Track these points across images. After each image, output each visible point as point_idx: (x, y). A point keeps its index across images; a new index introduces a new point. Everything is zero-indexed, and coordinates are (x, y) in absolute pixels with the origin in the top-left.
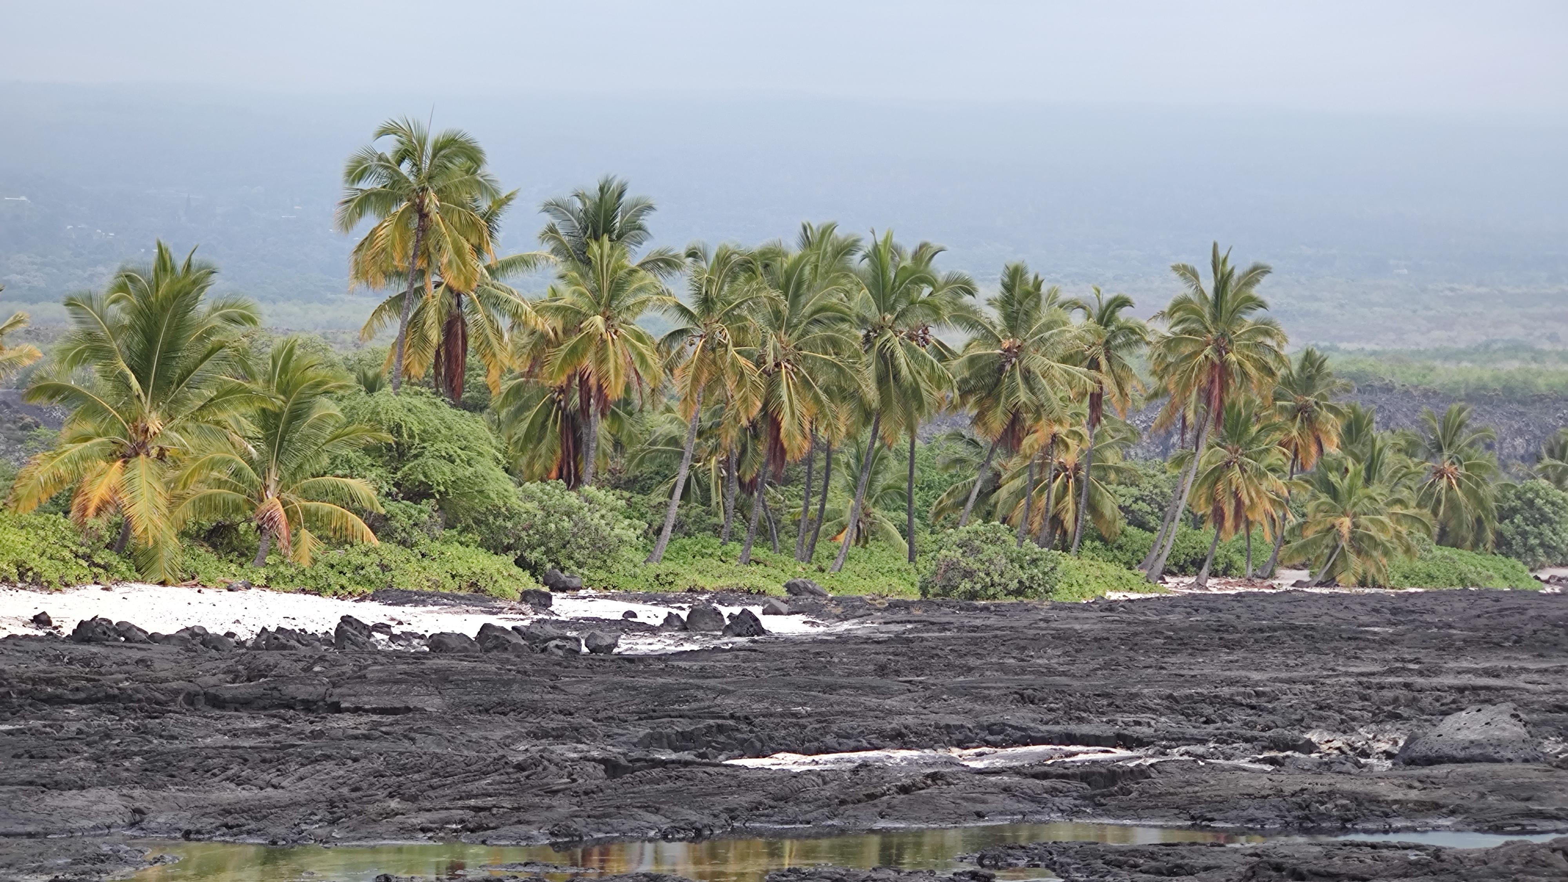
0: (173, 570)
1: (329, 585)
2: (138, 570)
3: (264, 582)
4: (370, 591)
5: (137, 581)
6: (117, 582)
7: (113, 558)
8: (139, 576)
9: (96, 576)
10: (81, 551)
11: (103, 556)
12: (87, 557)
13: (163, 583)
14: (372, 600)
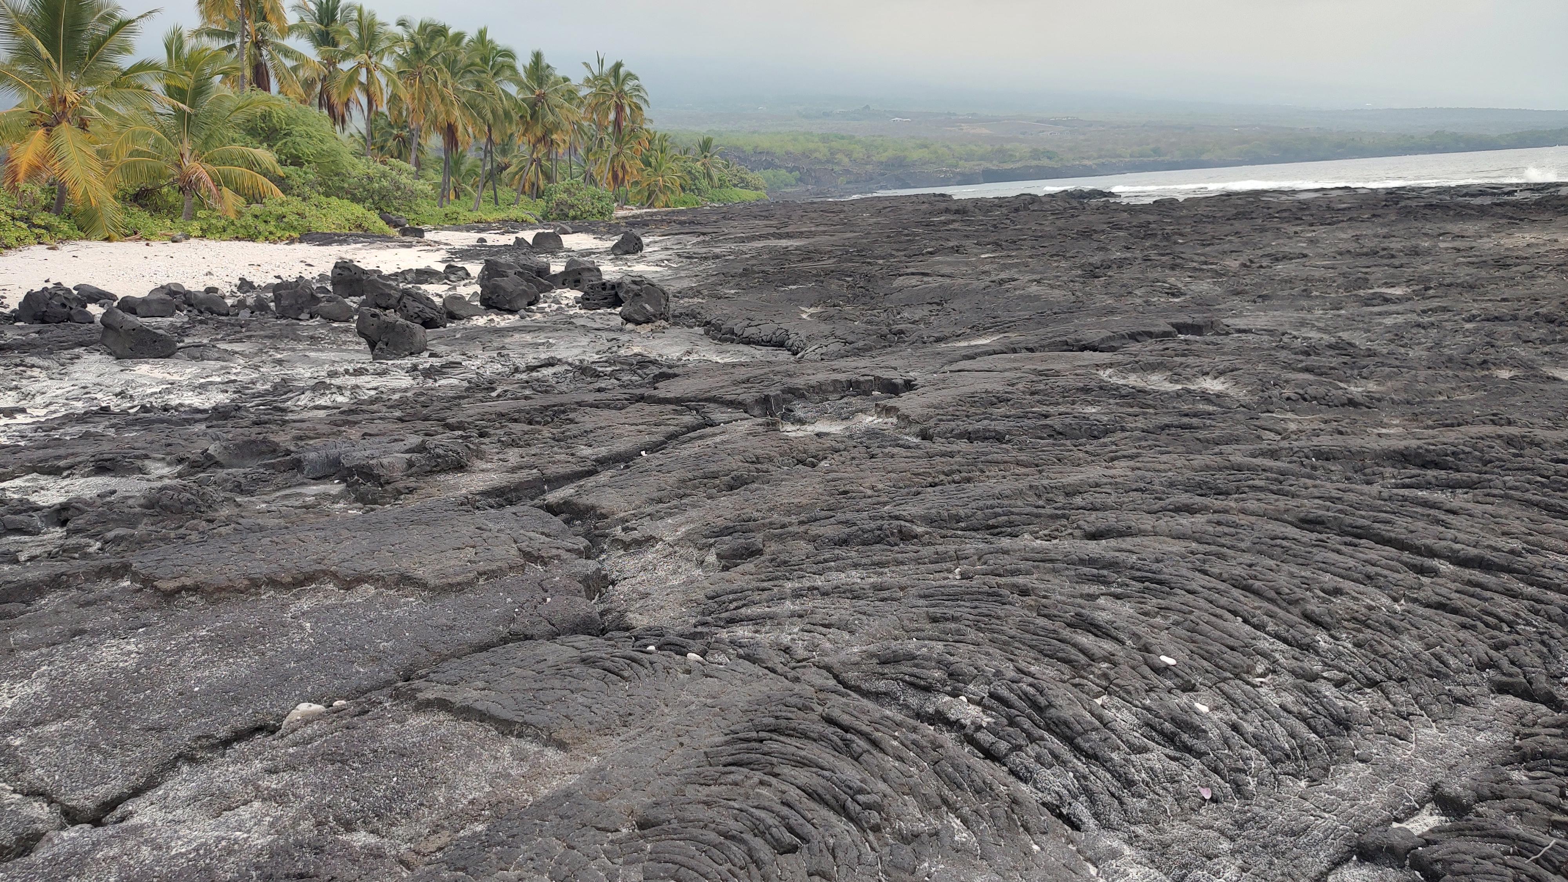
0: (115, 227)
1: (260, 233)
2: (81, 229)
3: (200, 233)
4: (295, 235)
5: (81, 239)
6: (62, 241)
7: (53, 219)
8: (82, 234)
9: (39, 237)
10: (18, 213)
11: (43, 218)
12: (27, 220)
13: (108, 239)
14: (301, 242)
